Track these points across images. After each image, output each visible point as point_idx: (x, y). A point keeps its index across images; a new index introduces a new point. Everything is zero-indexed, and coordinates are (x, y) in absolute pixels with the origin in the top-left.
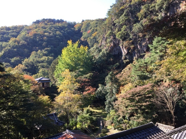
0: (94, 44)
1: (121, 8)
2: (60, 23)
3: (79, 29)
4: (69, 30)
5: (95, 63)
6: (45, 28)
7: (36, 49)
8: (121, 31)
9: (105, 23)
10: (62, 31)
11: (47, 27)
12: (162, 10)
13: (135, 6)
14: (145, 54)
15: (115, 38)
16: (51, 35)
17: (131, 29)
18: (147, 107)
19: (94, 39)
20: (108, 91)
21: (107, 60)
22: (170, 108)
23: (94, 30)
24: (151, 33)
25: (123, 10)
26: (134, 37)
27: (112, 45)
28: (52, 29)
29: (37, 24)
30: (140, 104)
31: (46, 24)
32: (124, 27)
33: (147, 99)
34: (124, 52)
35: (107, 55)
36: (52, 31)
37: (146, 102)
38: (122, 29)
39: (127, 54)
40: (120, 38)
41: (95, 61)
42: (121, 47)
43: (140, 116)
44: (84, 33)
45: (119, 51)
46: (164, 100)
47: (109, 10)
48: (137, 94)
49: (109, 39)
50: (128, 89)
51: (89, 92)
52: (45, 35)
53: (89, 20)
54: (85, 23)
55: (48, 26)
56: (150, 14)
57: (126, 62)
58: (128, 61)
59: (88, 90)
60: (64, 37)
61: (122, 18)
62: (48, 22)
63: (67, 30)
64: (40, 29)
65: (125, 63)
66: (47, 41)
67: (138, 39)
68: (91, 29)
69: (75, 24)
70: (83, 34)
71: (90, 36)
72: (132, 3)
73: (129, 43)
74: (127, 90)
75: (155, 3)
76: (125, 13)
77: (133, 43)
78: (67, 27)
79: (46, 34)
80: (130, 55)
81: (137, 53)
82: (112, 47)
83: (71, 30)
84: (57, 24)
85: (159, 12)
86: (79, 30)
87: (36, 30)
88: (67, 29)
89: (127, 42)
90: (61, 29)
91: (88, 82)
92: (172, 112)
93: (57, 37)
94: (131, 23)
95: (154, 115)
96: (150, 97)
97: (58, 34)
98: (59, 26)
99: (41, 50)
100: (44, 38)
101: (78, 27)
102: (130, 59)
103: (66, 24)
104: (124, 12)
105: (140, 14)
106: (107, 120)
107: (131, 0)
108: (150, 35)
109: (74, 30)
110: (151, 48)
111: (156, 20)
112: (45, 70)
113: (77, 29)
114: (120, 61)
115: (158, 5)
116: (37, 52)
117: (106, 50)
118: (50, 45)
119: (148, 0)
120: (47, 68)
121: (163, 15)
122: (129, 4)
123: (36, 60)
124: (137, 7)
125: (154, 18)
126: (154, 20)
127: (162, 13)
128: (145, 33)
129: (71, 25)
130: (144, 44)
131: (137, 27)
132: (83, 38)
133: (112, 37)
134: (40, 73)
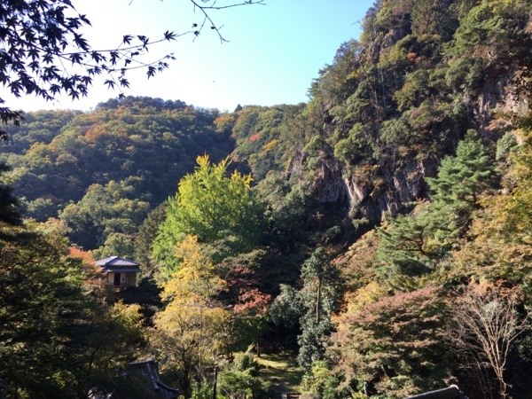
0: (267, 172)
1: (349, 77)
2: (176, 110)
3: (226, 130)
4: (199, 130)
5: (272, 222)
6: (132, 122)
7: (102, 177)
8: (347, 138)
9: (303, 114)
10: (179, 132)
11: (139, 120)
12: (463, 86)
13: (388, 73)
14: (414, 203)
15: (329, 157)
16: (147, 140)
17: (376, 134)
18: (426, 352)
19: (266, 158)
20: (307, 304)
21: (305, 217)
22: (494, 360)
23: (267, 133)
24: (433, 146)
25: (353, 83)
26: (384, 156)
27: (320, 174)
28: (152, 124)
29: (109, 111)
30: (406, 345)
31: (136, 112)
32: (356, 126)
33: (426, 331)
34: (356, 195)
35: (306, 202)
36: (153, 131)
37: (422, 338)
38: (351, 131)
39: (363, 203)
40: (343, 157)
41: (271, 218)
42: (347, 181)
43: (404, 380)
44: (242, 140)
45: (340, 192)
46: (474, 335)
47: (315, 81)
48: (397, 315)
49: (312, 159)
50: (369, 299)
51: (252, 304)
52: (130, 140)
53: (255, 107)
54: (243, 113)
55: (141, 115)
56: (430, 95)
57: (360, 225)
58: (367, 221)
59: (248, 300)
60: (184, 149)
61: (353, 102)
62: (140, 107)
63: (193, 131)
64: (117, 124)
65: (356, 226)
66: (136, 158)
67: (396, 161)
68: (261, 132)
69: (216, 114)
70: (238, 142)
71: (258, 148)
72: (379, 66)
73: (370, 171)
74: (364, 301)
75: (442, 67)
76: (359, 90)
77: (380, 173)
78: (194, 121)
79: (133, 137)
80: (373, 204)
81: (392, 201)
82: (322, 181)
83: (205, 130)
84: (167, 113)
85: (455, 92)
86: (228, 131)
87: (106, 125)
88: (192, 127)
89: (364, 169)
90: (176, 125)
91: (249, 276)
92: (500, 371)
93: (164, 146)
94: (376, 119)
95: (447, 377)
96: (432, 325)
97: (169, 140)
98: (170, 119)
99: (117, 181)
100: (127, 148)
101: (223, 124)
102: (372, 218)
103: (192, 114)
104: (356, 87)
105: (400, 96)
106: (302, 392)
107: (378, 58)
108: (430, 154)
109: (214, 132)
110: (433, 188)
111: (447, 112)
112: (122, 239)
113: (220, 130)
114: (343, 221)
115: (453, 74)
116: (104, 186)
117: (304, 189)
118: (141, 168)
119: (424, 59)
120: (129, 234)
121: (466, 100)
122: (373, 66)
123: (99, 207)
124: (393, 77)
125: (440, 108)
126: (442, 112)
127: (463, 95)
128: (415, 147)
129: (206, 118)
130: (410, 176)
131: (392, 128)
132: (238, 153)
133: (322, 153)
134: (109, 245)
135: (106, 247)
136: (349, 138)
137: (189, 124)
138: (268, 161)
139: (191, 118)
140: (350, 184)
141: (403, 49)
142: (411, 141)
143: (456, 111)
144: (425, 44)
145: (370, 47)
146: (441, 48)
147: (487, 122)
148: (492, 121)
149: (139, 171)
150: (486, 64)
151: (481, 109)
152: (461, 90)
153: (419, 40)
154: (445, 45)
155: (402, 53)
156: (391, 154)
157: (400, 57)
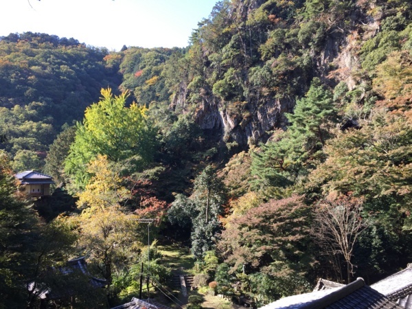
0: (150, 102)
1: (224, 31)
2: (70, 46)
3: (114, 66)
4: (92, 65)
6: (33, 55)
7: (7, 101)
8: (222, 79)
10: (74, 65)
11: (38, 53)
12: (310, 44)
13: (254, 29)
14: (272, 131)
15: (208, 93)
16: (46, 71)
17: (244, 76)
18: (297, 244)
19: (149, 91)
20: (198, 208)
21: (189, 141)
22: (343, 247)
23: (150, 71)
24: (287, 89)
25: (228, 36)
26: (252, 94)
27: (201, 107)
28: (50, 57)
29: (11, 44)
30: (283, 239)
31: (35, 46)
32: (230, 71)
33: (297, 229)
34: (228, 124)
35: (191, 128)
36: (51, 64)
37: (294, 234)
38: (225, 74)
39: (234, 130)
40: (220, 94)
42: (222, 113)
44: (128, 75)
45: (216, 121)
46: (331, 231)
48: (275, 217)
49: (194, 95)
50: (249, 205)
52: (31, 71)
53: (137, 48)
54: (128, 53)
55: (40, 49)
56: (285, 49)
57: (232, 147)
58: (237, 144)
59: (148, 206)
60: (79, 81)
61: (227, 50)
62: (39, 42)
63: (86, 65)
64: (18, 56)
65: (229, 148)
66: (37, 86)
67: (260, 99)
68: (145, 69)
69: (105, 52)
70: (125, 76)
71: (142, 83)
72: (248, 23)
73: (240, 106)
74: (245, 208)
75: (295, 27)
76: (232, 41)
77: (247, 108)
78: (86, 56)
79: (33, 68)
80: (241, 131)
81: (256, 129)
82: (203, 112)
83: (96, 65)
84: (63, 49)
85: (303, 47)
86: (116, 67)
87: (9, 56)
88: (86, 62)
89: (236, 104)
90: (71, 60)
91: (147, 187)
93: (62, 77)
94: (244, 65)
96: (300, 224)
97: (65, 73)
98: (66, 54)
99: (21, 105)
100: (29, 78)
101: (112, 61)
102: (241, 142)
103: (85, 51)
104: (230, 38)
105: (264, 48)
106: (195, 274)
107: (246, 16)
108: (285, 94)
109: (104, 67)
110: (290, 121)
111: (299, 63)
112: (29, 155)
113: (109, 66)
114: (218, 144)
115: (303, 34)
116: (10, 109)
117: (188, 118)
118: (42, 95)
119: (282, 21)
120: (35, 150)
121: (312, 54)
122: (243, 23)
123: (7, 128)
124: (258, 33)
125: (293, 60)
126: (295, 63)
127: (310, 51)
128: (274, 89)
129: (97, 55)
130: (270, 111)
131: (259, 73)
132: (125, 86)
133: (202, 90)
134: (18, 160)
135: (16, 162)
136: (224, 80)
137: (83, 59)
138: (150, 93)
139: (84, 54)
140: (224, 115)
141: (266, 11)
142: (272, 84)
143: (305, 62)
144: (282, 9)
145: (240, 7)
146: (294, 12)
147: (327, 72)
148: (331, 72)
149: (40, 98)
150: (327, 28)
151: (322, 62)
152: (308, 47)
153: (278, 5)
154: (298, 11)
155: (265, 15)
156: (256, 93)
157: (263, 17)
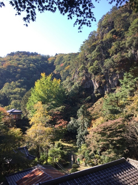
0: (67, 77)
1: (93, 44)
2: (34, 56)
4: (43, 63)
5: (68, 96)
6: (19, 60)
7: (9, 80)
9: (78, 57)
10: (36, 64)
11: (21, 60)
12: (132, 47)
13: (106, 42)
14: (116, 88)
15: (87, 72)
16: (24, 67)
17: (102, 64)
18: (118, 141)
19: (66, 72)
20: (79, 125)
21: (79, 94)
23: (66, 63)
26: (106, 72)
27: (84, 78)
28: (26, 61)
29: (11, 56)
30: (112, 139)
31: (20, 57)
32: (96, 62)
33: (118, 134)
34: (96, 86)
35: (79, 88)
36: (26, 63)
37: (117, 137)
38: (94, 63)
39: (98, 88)
40: (92, 72)
41: (67, 94)
42: (93, 81)
43: (111, 151)
44: (58, 66)
45: (91, 85)
46: (134, 135)
47: (82, 46)
48: (109, 129)
49: (81, 73)
50: (100, 123)
51: (61, 125)
52: (18, 67)
53: (62, 54)
54: (58, 56)
55: (22, 58)
56: (121, 50)
57: (98, 96)
58: (100, 94)
59: (60, 123)
60: (38, 70)
61: (94, 53)
62: (22, 55)
63: (41, 63)
64: (14, 61)
65: (96, 96)
66: (21, 73)
67: (109, 73)
68: (64, 63)
69: (48, 57)
70: (56, 67)
71: (63, 69)
72: (103, 40)
73: (101, 77)
74: (98, 124)
75: (125, 40)
76: (97, 49)
77: (104, 78)
78: (41, 60)
79: (20, 66)
80: (102, 89)
81: (108, 87)
82: (85, 81)
83: (45, 63)
84: (31, 57)
85: (129, 49)
86: (53, 63)
87: (10, 62)
88: (40, 62)
89: (99, 76)
90: (35, 61)
91: (60, 115)
93: (30, 69)
94: (102, 59)
95: (125, 150)
96: (120, 132)
97: (32, 67)
98: (32, 59)
99: (15, 81)
100: (18, 70)
101: (51, 60)
102: (102, 93)
103: (40, 57)
104: (96, 47)
105: (110, 51)
106: (78, 155)
107: (103, 37)
108: (121, 71)
109: (48, 63)
110: (122, 83)
112: (17, 102)
113: (50, 62)
114: (92, 95)
115: (128, 43)
116: (10, 83)
117: (78, 84)
119: (119, 38)
120: (19, 100)
121: (133, 52)
122: (101, 40)
123: (9, 91)
124: (108, 44)
126: (125, 56)
127: (132, 50)
128: (116, 68)
129: (45, 58)
130: (114, 79)
131: (108, 62)
132: (56, 71)
133: (84, 71)
134: (12, 104)
135: (11, 105)
136: (93, 66)
137: (39, 61)
138: (67, 73)
139: (40, 58)
140: (94, 82)
141: (111, 34)
142: (114, 67)
143: (129, 56)
144: (119, 32)
145: (100, 33)
146: (124, 33)
149: (22, 78)
153: (117, 31)
154: (126, 32)
155: (111, 36)
156: (108, 71)
157: (110, 37)
